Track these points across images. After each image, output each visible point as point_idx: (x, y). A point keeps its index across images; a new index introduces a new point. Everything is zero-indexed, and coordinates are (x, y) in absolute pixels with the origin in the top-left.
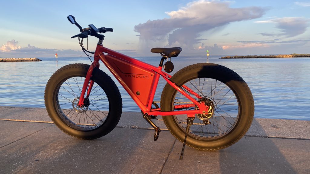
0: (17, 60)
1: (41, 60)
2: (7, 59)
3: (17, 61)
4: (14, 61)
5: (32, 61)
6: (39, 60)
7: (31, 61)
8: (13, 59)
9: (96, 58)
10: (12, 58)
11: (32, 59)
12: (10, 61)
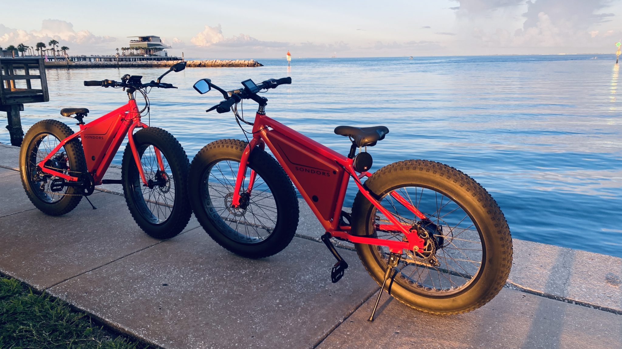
0: (223, 63)
1: (261, 65)
2: (207, 62)
3: (223, 66)
4: (218, 66)
5: (248, 66)
6: (258, 63)
7: (245, 65)
8: (217, 61)
9: (256, 134)
10: (214, 60)
11: (246, 62)
12: (212, 66)
